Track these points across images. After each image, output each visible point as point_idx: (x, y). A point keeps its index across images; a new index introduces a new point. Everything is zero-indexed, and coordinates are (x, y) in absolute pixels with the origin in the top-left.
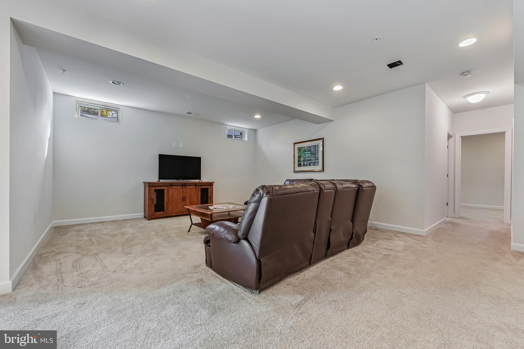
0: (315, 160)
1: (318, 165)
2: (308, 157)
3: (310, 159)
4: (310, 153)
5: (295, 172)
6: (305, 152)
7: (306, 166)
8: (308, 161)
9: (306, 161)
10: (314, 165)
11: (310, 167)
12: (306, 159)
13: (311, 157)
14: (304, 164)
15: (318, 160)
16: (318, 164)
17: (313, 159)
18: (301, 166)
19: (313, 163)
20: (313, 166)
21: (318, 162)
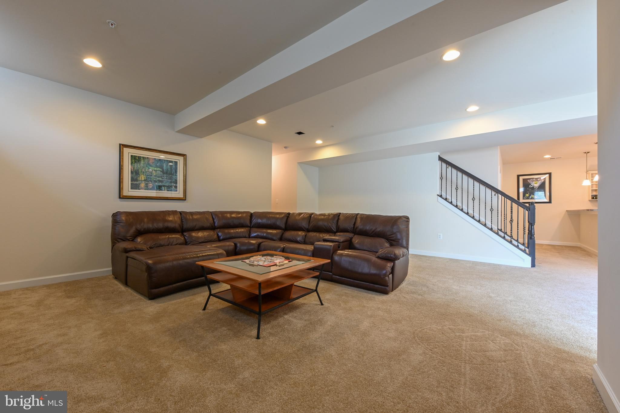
0: (171, 182)
1: (177, 191)
2: (156, 176)
3: (160, 179)
4: (160, 171)
5: (121, 197)
6: (148, 166)
7: (150, 189)
8: (155, 181)
9: (151, 181)
10: (169, 189)
11: (161, 191)
12: (151, 178)
13: (162, 176)
14: (147, 186)
15: (176, 183)
16: (176, 189)
17: (167, 180)
18: (139, 189)
19: (167, 186)
20: (166, 192)
21: (176, 187)
